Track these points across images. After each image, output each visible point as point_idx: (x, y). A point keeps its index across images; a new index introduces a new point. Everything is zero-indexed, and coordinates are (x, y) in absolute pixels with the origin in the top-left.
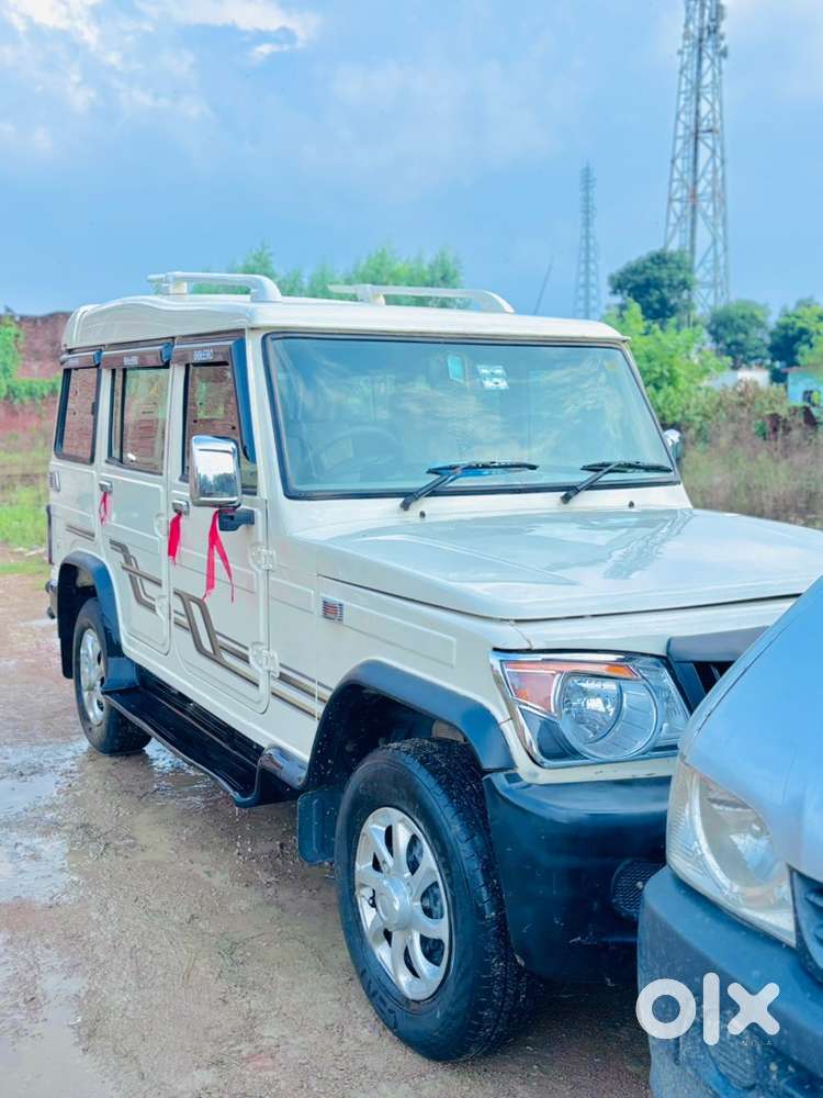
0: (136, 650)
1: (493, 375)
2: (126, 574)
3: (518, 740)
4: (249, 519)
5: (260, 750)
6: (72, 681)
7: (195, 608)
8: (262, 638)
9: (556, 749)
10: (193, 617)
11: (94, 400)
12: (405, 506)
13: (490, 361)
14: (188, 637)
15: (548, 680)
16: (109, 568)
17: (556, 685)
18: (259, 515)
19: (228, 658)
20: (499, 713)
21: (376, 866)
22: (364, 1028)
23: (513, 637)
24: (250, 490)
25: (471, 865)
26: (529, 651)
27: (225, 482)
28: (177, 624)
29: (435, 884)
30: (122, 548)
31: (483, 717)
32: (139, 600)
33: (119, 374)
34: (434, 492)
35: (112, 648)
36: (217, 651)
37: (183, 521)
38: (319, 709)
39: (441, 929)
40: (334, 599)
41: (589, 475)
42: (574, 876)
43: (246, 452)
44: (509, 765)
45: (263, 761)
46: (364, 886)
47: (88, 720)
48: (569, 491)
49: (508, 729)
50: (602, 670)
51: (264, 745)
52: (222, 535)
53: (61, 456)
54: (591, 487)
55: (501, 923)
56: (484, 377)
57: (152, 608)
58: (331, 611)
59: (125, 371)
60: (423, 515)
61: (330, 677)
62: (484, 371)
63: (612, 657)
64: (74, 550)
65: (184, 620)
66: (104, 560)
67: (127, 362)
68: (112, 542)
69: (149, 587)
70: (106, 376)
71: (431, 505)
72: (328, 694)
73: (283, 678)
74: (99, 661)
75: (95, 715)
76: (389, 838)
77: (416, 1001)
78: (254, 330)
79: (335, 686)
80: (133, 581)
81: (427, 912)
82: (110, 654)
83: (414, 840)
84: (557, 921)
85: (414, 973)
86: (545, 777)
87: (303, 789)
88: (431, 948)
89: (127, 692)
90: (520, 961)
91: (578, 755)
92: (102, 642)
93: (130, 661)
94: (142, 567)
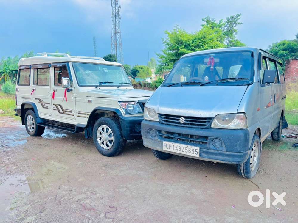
0: (42, 116)
1: (105, 70)
2: (40, 104)
3: (123, 112)
4: (71, 90)
5: (75, 125)
6: (24, 126)
7: (59, 107)
8: (75, 108)
9: (127, 113)
10: (59, 108)
11: (29, 74)
13: (105, 68)
14: (57, 111)
16: (35, 103)
17: (126, 105)
18: (73, 89)
19: (67, 113)
20: (120, 109)
21: (100, 133)
22: (100, 156)
23: (121, 100)
24: (72, 86)
25: (116, 129)
26: (123, 101)
28: (54, 109)
29: (111, 133)
30: (39, 99)
31: (118, 110)
32: (43, 107)
33: (36, 70)
34: (100, 86)
35: (36, 116)
36: (64, 112)
37: (55, 92)
38: (88, 116)
39: (112, 138)
41: (121, 84)
42: (130, 127)
43: (71, 79)
44: (121, 115)
46: (98, 137)
47: (29, 131)
48: (118, 87)
49: (121, 111)
50: (133, 103)
51: (76, 124)
52: (66, 92)
53: (18, 85)
54: (121, 86)
55: (121, 135)
56: (104, 70)
57: (48, 108)
58: (89, 101)
60: (99, 89)
62: (104, 69)
64: (24, 102)
65: (56, 109)
66: (33, 102)
67: (38, 67)
68: (35, 99)
69: (46, 105)
70: (32, 70)
72: (90, 114)
73: (79, 113)
74: (32, 121)
75: (31, 130)
76: (103, 129)
77: (108, 150)
78: (70, 61)
79: (91, 112)
80: (42, 105)
81: (110, 137)
82: (37, 118)
83: (107, 128)
84: (129, 132)
85: (108, 146)
86: (126, 116)
87: (86, 127)
88: (111, 141)
89: (41, 123)
90: (124, 139)
91: (130, 113)
92: (34, 117)
93: (41, 118)
94: (44, 102)
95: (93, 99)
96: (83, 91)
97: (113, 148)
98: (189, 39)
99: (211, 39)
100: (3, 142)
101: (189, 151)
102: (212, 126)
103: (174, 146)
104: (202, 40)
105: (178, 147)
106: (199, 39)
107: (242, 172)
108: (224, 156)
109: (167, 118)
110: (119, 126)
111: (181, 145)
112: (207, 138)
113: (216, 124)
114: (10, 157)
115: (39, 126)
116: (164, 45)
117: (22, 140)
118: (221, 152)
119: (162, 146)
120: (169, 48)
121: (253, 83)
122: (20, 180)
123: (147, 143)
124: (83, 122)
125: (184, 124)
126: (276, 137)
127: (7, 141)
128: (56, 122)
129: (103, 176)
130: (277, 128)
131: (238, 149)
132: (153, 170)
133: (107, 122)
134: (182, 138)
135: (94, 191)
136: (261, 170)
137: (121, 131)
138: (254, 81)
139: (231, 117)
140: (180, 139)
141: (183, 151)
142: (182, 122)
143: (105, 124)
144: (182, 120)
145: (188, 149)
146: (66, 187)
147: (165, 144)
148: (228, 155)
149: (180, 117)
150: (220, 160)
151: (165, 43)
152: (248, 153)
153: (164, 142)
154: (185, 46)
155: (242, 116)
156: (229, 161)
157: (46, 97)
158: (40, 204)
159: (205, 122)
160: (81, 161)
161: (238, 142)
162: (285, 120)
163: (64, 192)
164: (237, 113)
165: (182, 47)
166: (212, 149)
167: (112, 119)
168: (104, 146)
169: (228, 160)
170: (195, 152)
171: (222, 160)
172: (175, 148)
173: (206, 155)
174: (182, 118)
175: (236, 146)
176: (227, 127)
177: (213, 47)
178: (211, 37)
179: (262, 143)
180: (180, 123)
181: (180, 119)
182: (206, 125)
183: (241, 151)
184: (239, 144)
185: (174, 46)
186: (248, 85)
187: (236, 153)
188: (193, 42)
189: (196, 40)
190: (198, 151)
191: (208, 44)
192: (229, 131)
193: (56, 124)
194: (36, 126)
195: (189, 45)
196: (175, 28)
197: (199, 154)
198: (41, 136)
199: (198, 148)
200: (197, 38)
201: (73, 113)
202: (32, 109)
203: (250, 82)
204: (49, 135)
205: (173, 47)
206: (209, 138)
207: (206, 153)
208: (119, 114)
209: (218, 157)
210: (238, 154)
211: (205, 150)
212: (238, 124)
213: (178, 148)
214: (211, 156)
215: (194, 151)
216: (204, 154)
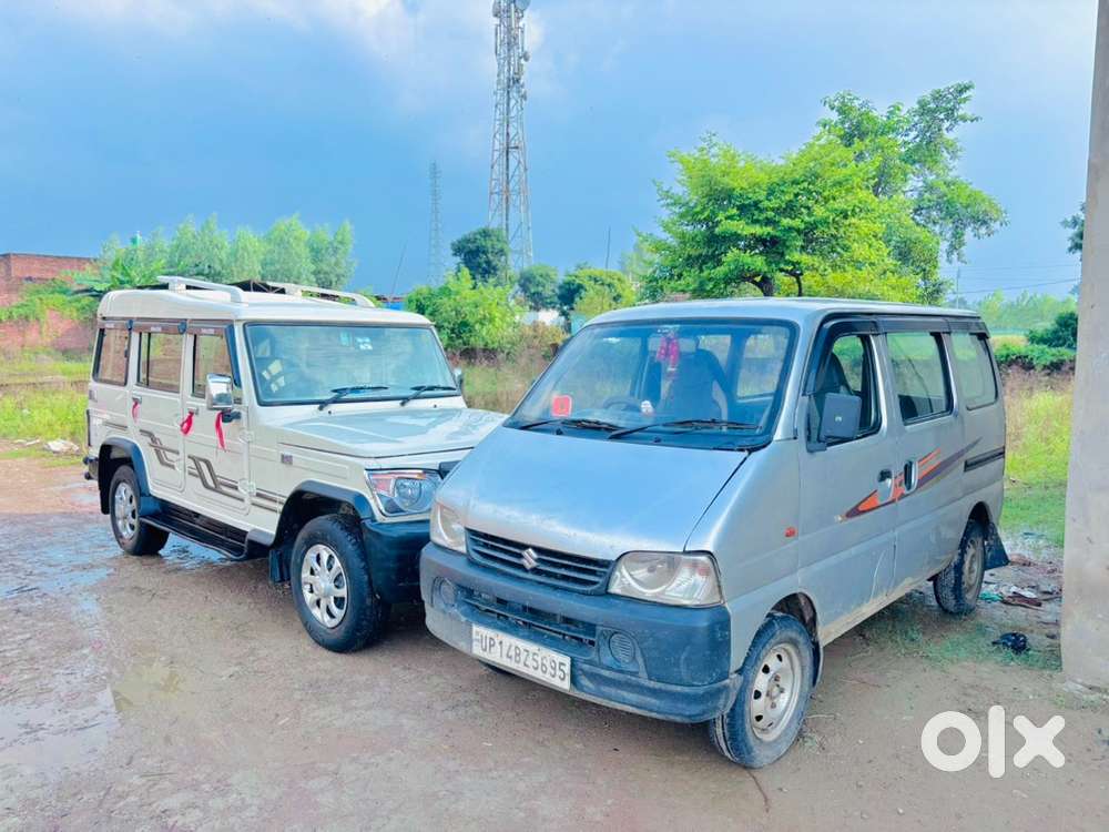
0: (156, 490)
1: (364, 343)
2: (152, 449)
3: (377, 506)
4: (238, 416)
5: (246, 532)
6: (109, 516)
7: (204, 467)
8: (246, 476)
9: (393, 509)
10: (203, 471)
11: (126, 348)
12: (321, 409)
13: (361, 336)
14: (199, 481)
15: (388, 481)
16: (141, 449)
17: (392, 482)
18: (244, 414)
19: (225, 489)
20: (368, 496)
21: (312, 572)
23: (374, 464)
24: (238, 401)
25: (357, 563)
26: (381, 470)
27: (221, 398)
28: (190, 474)
29: (340, 574)
30: (150, 434)
31: (361, 498)
32: (162, 462)
33: (145, 336)
34: (335, 401)
35: (141, 491)
36: (217, 486)
37: (194, 418)
38: (280, 508)
39: (343, 592)
40: (287, 453)
41: (414, 392)
42: (400, 559)
43: (237, 382)
44: (373, 519)
45: (248, 537)
46: (306, 583)
47: (122, 537)
48: (405, 400)
49: (372, 502)
50: (416, 476)
51: (248, 531)
52: (222, 424)
53: (96, 380)
54: (415, 398)
55: (370, 582)
56: (360, 344)
57: (173, 467)
58: (286, 460)
59: (150, 334)
60: (330, 412)
61: (286, 492)
62: (360, 340)
63: (420, 471)
64: (110, 436)
65: (196, 472)
66: (135, 442)
67: (153, 329)
68: (141, 431)
69: (169, 455)
70: (135, 337)
71: (335, 408)
72: (285, 500)
73: (258, 495)
74: (131, 501)
75: (128, 533)
76: (318, 558)
77: (333, 628)
78: (239, 320)
79: (288, 494)
80: (157, 452)
81: (337, 587)
82: (142, 495)
83: (331, 557)
84: (393, 577)
85: (332, 616)
86: (388, 520)
87: (272, 546)
88: (339, 602)
89: (154, 516)
90: (378, 597)
91: (402, 511)
92: (134, 490)
93: (155, 498)
94: (165, 444)
95: (297, 456)
96: (270, 424)
97: (346, 622)
98: (757, 184)
99: (840, 183)
100: (31, 574)
101: (543, 665)
102: (615, 588)
103: (501, 643)
104: (806, 184)
105: (513, 648)
106: (796, 182)
107: (724, 747)
108: (643, 694)
109: (494, 548)
110: (364, 554)
111: (523, 644)
112: (590, 628)
113: (625, 581)
114: (28, 636)
115: (148, 525)
116: (662, 206)
117: (92, 566)
118: (634, 678)
119: (470, 641)
120: (682, 216)
121: (769, 443)
122: (26, 725)
123: (435, 621)
124: (263, 524)
125: (535, 571)
126: (951, 603)
127: (45, 569)
128: (197, 515)
129: (283, 727)
130: (953, 572)
131: (684, 672)
132: (450, 715)
133: (328, 537)
134: (533, 622)
135: (229, 781)
136: (811, 738)
137: (367, 570)
138: (778, 435)
139: (670, 563)
140: (524, 622)
141: (525, 665)
142: (528, 566)
143: (324, 541)
144: (530, 560)
145: (539, 659)
146: (149, 762)
147: (477, 633)
148: (654, 692)
149: (524, 547)
150: (633, 706)
151: (668, 197)
152: (726, 688)
153: (475, 628)
154: (742, 208)
155: (703, 562)
156: (658, 712)
157: (169, 433)
158: (50, 813)
159: (593, 573)
160: (240, 664)
161: (684, 650)
162: (998, 540)
163: (136, 780)
164: (685, 553)
165: (728, 214)
166: (609, 668)
167: (346, 528)
168: (318, 613)
169: (656, 709)
170: (559, 673)
171: (638, 707)
172: (505, 652)
173: (591, 685)
174: (530, 550)
175: (677, 664)
176: (656, 595)
177: (849, 213)
178: (840, 174)
179: (822, 644)
180: (521, 567)
181: (525, 553)
182: (594, 583)
183: (695, 683)
184: (686, 659)
185: (698, 209)
186: (751, 451)
187: (679, 689)
188: (771, 192)
189: (782, 188)
190: (567, 669)
191: (831, 201)
192: (658, 611)
193: (198, 521)
194: (141, 523)
195: (756, 204)
196: (705, 145)
197: (568, 678)
198: (158, 555)
199: (567, 661)
200: (788, 178)
201: (242, 492)
202: (127, 461)
203: (760, 440)
205: (697, 213)
206: (599, 629)
207: (593, 677)
208: (364, 515)
209: (625, 694)
210: (687, 690)
211: (586, 667)
212: (694, 587)
213: (512, 653)
214: (605, 689)
215: (554, 669)
216: (585, 682)
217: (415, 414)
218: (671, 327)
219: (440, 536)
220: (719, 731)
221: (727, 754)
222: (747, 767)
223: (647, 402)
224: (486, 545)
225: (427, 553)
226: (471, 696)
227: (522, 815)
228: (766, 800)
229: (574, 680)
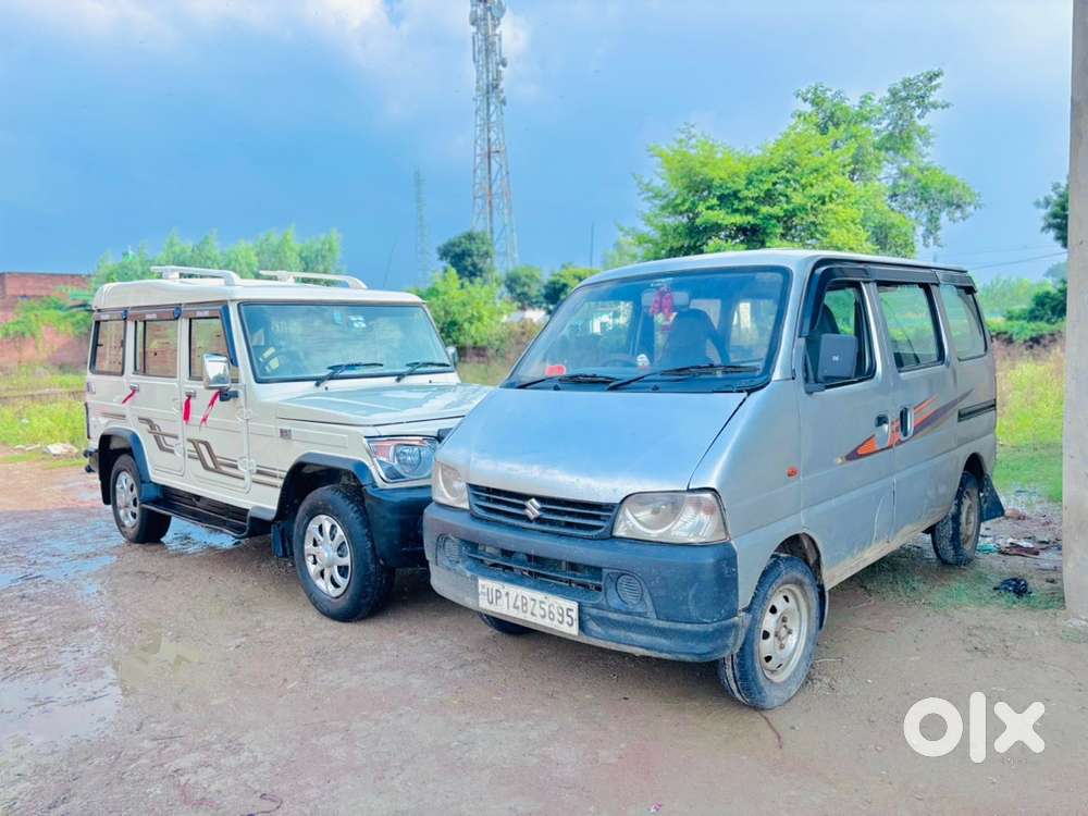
0: (157, 477)
1: (357, 321)
2: (152, 435)
3: (378, 473)
4: (235, 395)
5: (247, 510)
6: (110, 507)
7: (203, 448)
8: (246, 453)
9: (394, 475)
10: (202, 452)
12: (317, 385)
13: (355, 314)
14: (198, 463)
15: (389, 447)
16: (139, 436)
17: (392, 448)
18: (241, 392)
19: (224, 469)
20: (368, 463)
21: (315, 544)
22: (312, 616)
23: (373, 432)
24: (235, 381)
25: (359, 529)
26: (380, 437)
27: (219, 379)
28: (190, 457)
29: (343, 543)
30: (148, 421)
31: (362, 466)
32: (161, 448)
33: (141, 325)
34: (331, 378)
35: (141, 478)
36: (217, 466)
37: (192, 401)
38: (280, 482)
39: (346, 561)
40: (285, 427)
41: (408, 369)
42: (402, 523)
43: (233, 361)
44: (374, 485)
45: (249, 515)
46: (309, 555)
47: (124, 526)
48: (400, 376)
49: (372, 469)
50: (415, 443)
51: (250, 508)
52: (220, 403)
53: (94, 373)
54: (411, 374)
55: (373, 548)
56: (352, 322)
57: (172, 452)
58: (285, 434)
59: (145, 322)
60: (326, 388)
61: (286, 466)
62: (353, 318)
63: (421, 438)
64: (110, 426)
65: (195, 454)
66: (134, 430)
67: (148, 317)
68: (140, 419)
69: (169, 440)
70: (131, 326)
71: (333, 385)
72: (285, 474)
73: (259, 472)
74: (132, 490)
75: (130, 522)
76: (321, 528)
77: (337, 597)
78: (232, 301)
79: (287, 469)
80: (157, 439)
81: (341, 556)
82: (143, 482)
83: (333, 527)
84: (396, 542)
85: (336, 585)
86: (389, 486)
87: (275, 519)
88: (343, 570)
89: (156, 502)
90: (382, 562)
91: (403, 477)
92: (134, 477)
93: (155, 484)
94: (164, 430)
95: (296, 429)
96: (268, 400)
97: (350, 590)
98: (736, 174)
99: (816, 170)
100: (35, 563)
101: (550, 612)
102: (620, 531)
103: (507, 594)
104: (783, 173)
105: (520, 598)
106: (773, 171)
107: (734, 687)
108: (652, 635)
109: (497, 502)
110: (367, 523)
111: (528, 593)
112: (596, 571)
113: (631, 523)
114: (34, 618)
115: (148, 510)
116: (643, 200)
117: (96, 555)
118: (642, 619)
119: (476, 595)
120: (663, 208)
121: (768, 383)
122: (34, 699)
123: (440, 581)
124: (264, 500)
125: (539, 520)
126: (950, 554)
127: (48, 559)
128: (198, 498)
129: (292, 691)
130: (950, 523)
131: (695, 614)
132: (459, 674)
133: (330, 507)
134: (539, 571)
135: (240, 741)
136: (820, 680)
137: (370, 537)
138: (777, 375)
139: (672, 503)
140: (530, 573)
141: (532, 614)
142: (532, 516)
143: (325, 512)
144: (533, 510)
145: (546, 608)
146: (159, 727)
147: (483, 587)
148: (662, 632)
149: (527, 497)
150: (642, 647)
151: (649, 190)
152: (735, 626)
153: (481, 582)
154: (721, 198)
155: (706, 499)
156: (667, 652)
157: (168, 415)
158: (61, 777)
159: (597, 517)
160: (247, 635)
161: (691, 587)
162: (993, 490)
163: (147, 744)
164: (689, 490)
165: (708, 204)
166: (616, 611)
167: (347, 497)
168: (324, 585)
169: (665, 649)
170: (567, 619)
171: (647, 648)
172: (511, 604)
173: (600, 630)
174: (533, 500)
175: (684, 602)
176: (660, 535)
177: (827, 199)
178: (815, 161)
179: (827, 588)
180: (526, 518)
181: (528, 504)
182: (599, 528)
183: (705, 620)
184: (694, 596)
185: (679, 201)
186: (749, 392)
187: (688, 627)
188: (750, 182)
189: (761, 177)
190: (575, 614)
191: (809, 188)
192: (664, 549)
193: (198, 503)
194: (143, 510)
195: (735, 194)
196: (683, 136)
197: (576, 624)
198: (162, 543)
199: (574, 606)
200: (766, 167)
201: (242, 471)
202: (128, 451)
203: (757, 382)
204: (187, 538)
205: (678, 205)
206: (605, 572)
207: (601, 621)
208: (365, 481)
209: (634, 636)
210: (696, 627)
211: (594, 611)
212: (700, 524)
213: (519, 603)
214: (614, 632)
215: (562, 615)
216: (592, 625)
217: (410, 388)
218: (663, 280)
219: (443, 496)
220: (729, 672)
221: (738, 695)
222: (756, 707)
223: (643, 356)
224: (488, 499)
225: (430, 513)
226: (478, 656)
227: (535, 760)
228: (779, 738)
229: (582, 627)
